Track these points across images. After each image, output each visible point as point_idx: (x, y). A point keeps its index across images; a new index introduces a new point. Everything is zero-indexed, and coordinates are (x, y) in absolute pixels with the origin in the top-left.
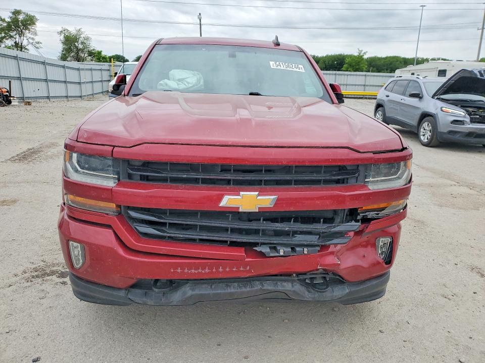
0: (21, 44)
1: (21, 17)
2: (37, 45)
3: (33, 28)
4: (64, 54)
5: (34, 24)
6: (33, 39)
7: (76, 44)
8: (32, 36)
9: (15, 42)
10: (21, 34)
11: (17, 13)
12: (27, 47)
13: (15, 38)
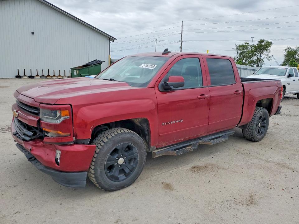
0: (260, 58)
1: (263, 44)
2: (269, 58)
3: (268, 49)
4: (285, 63)
5: (270, 46)
6: (267, 55)
7: (295, 56)
8: (267, 54)
9: (257, 58)
10: (261, 53)
11: (262, 41)
12: (263, 60)
13: (258, 56)
